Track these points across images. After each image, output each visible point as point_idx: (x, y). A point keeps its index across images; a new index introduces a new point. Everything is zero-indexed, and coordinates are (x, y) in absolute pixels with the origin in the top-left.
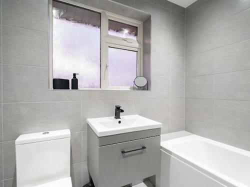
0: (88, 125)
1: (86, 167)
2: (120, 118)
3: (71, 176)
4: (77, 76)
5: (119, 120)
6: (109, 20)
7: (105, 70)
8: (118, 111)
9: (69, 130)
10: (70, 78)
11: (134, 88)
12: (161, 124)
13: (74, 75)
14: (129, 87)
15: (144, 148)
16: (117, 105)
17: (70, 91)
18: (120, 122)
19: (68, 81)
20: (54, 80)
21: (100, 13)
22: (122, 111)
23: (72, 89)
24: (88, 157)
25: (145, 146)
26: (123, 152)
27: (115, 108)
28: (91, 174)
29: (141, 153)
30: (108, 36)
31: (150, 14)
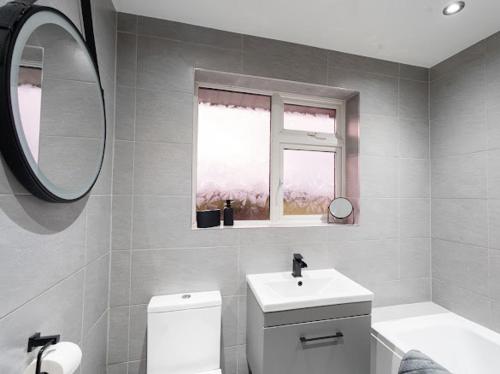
0: (248, 285)
2: (300, 276)
3: (221, 367)
5: (299, 279)
7: (278, 189)
8: (299, 264)
9: (218, 292)
10: (222, 208)
12: (371, 293)
13: (228, 202)
15: (339, 335)
16: (297, 252)
18: (300, 284)
19: (218, 213)
20: (199, 215)
21: (270, 97)
22: (305, 265)
23: (225, 225)
24: (247, 340)
25: (342, 331)
26: (303, 340)
27: (293, 258)
28: (252, 369)
29: (335, 343)
30: (283, 131)
31: (357, 90)
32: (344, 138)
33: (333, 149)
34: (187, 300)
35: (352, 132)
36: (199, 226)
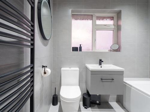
0: (86, 67)
1: (85, 86)
2: (101, 65)
4: (81, 45)
5: (101, 66)
6: (97, 17)
8: (101, 62)
9: (78, 68)
10: (79, 47)
11: (111, 51)
12: (124, 69)
13: (80, 45)
14: (108, 50)
15: (113, 79)
17: (79, 52)
19: (78, 48)
20: (73, 48)
21: (92, 15)
22: (103, 62)
23: (79, 51)
26: (102, 79)
27: (99, 60)
29: (111, 82)
30: (96, 25)
31: (121, 9)
32: (116, 25)
33: (113, 29)
34: (70, 69)
35: (119, 24)
36: (73, 51)
